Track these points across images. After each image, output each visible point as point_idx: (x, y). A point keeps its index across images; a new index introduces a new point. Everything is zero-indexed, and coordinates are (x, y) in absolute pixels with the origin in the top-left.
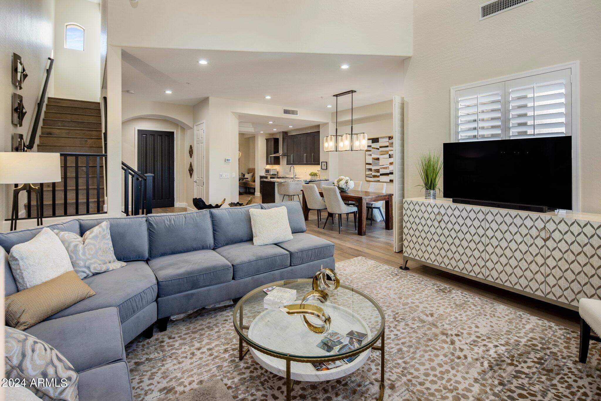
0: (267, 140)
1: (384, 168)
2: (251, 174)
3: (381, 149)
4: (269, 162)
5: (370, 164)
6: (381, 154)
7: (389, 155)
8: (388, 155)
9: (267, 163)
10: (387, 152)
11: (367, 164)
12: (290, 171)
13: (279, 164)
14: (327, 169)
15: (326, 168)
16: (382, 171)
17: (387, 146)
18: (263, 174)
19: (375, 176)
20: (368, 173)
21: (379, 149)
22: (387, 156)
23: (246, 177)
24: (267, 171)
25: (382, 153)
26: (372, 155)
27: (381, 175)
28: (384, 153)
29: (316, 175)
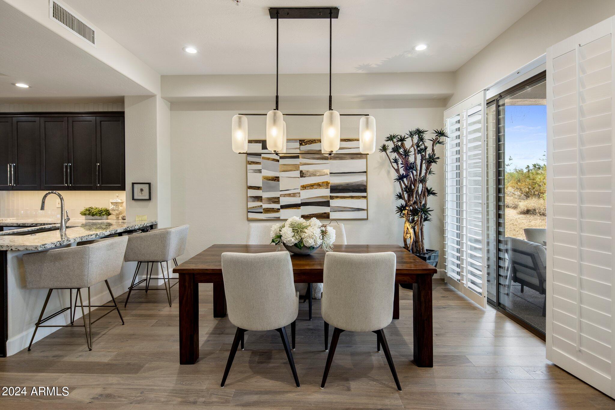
1: (289, 195)
3: (282, 161)
5: (258, 188)
6: (283, 169)
7: (301, 172)
8: (299, 171)
10: (296, 167)
11: (251, 188)
12: (42, 208)
14: (150, 199)
15: (147, 197)
16: (284, 201)
17: (297, 157)
19: (267, 211)
20: (252, 204)
21: (278, 161)
22: (297, 174)
25: (285, 168)
26: (263, 171)
27: (283, 207)
28: (290, 168)
29: (108, 213)
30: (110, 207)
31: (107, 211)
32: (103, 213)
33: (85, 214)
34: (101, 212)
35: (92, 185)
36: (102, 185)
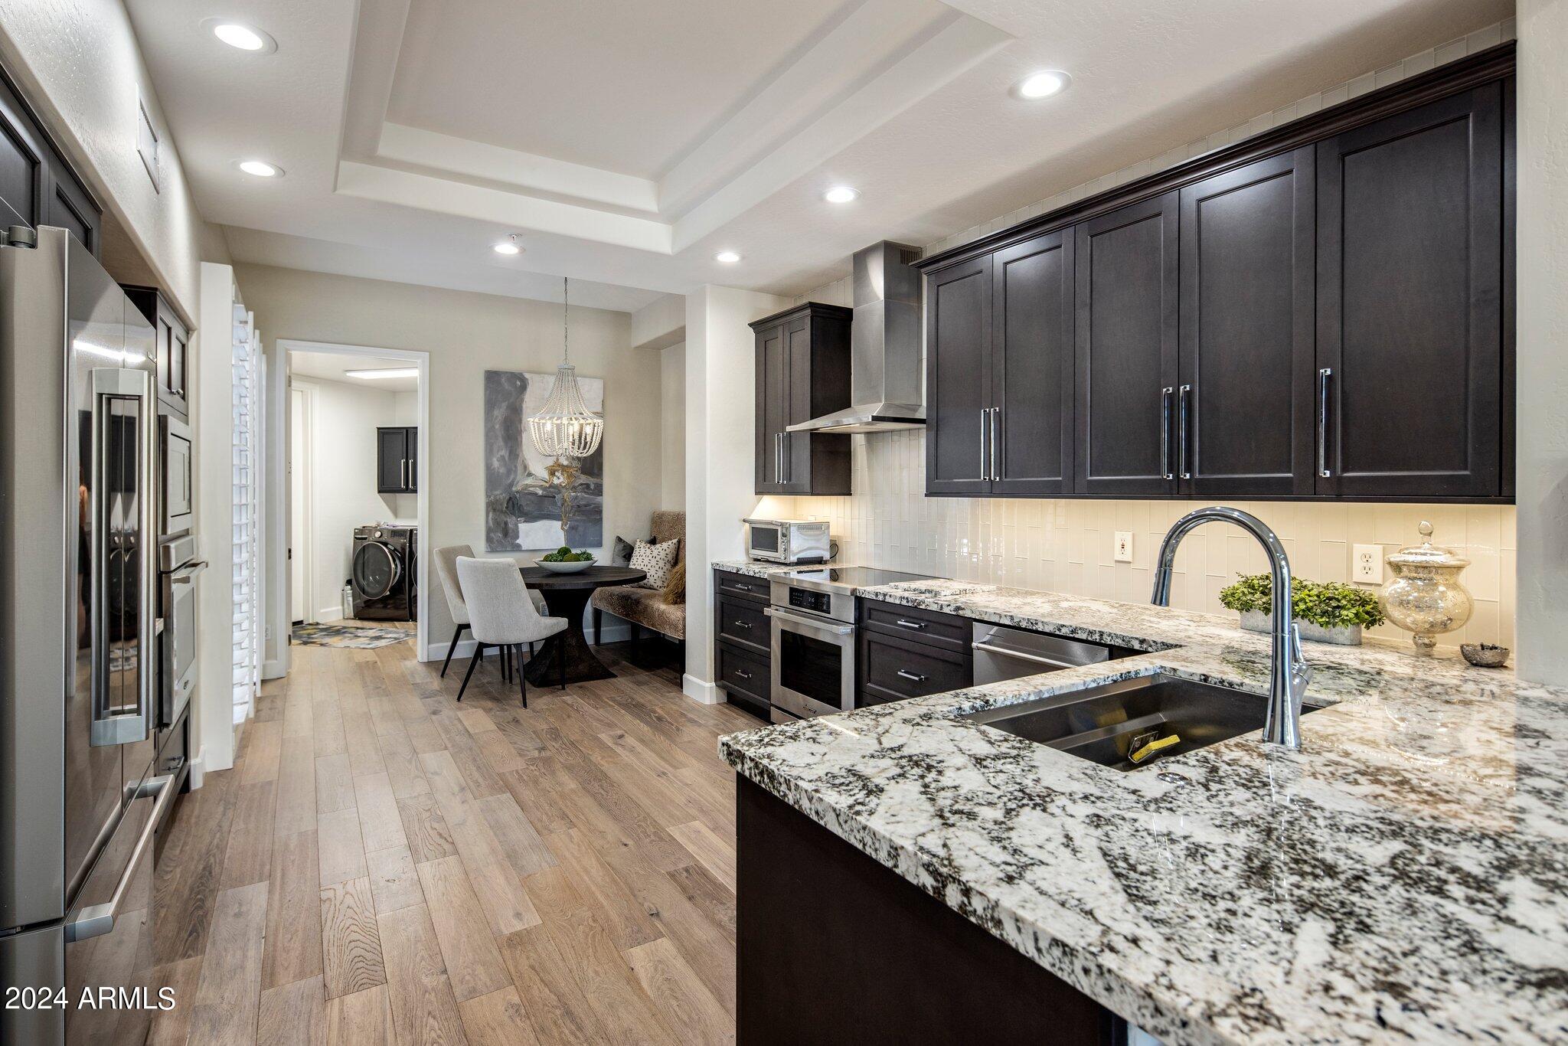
0: (763, 328)
2: (666, 548)
4: (778, 476)
9: (764, 485)
13: (847, 491)
18: (737, 556)
23: (638, 563)
24: (765, 537)
29: (1370, 613)
30: (1391, 589)
31: (1364, 602)
32: (1344, 612)
33: (1246, 607)
34: (1334, 604)
35: (1291, 475)
36: (1345, 469)
